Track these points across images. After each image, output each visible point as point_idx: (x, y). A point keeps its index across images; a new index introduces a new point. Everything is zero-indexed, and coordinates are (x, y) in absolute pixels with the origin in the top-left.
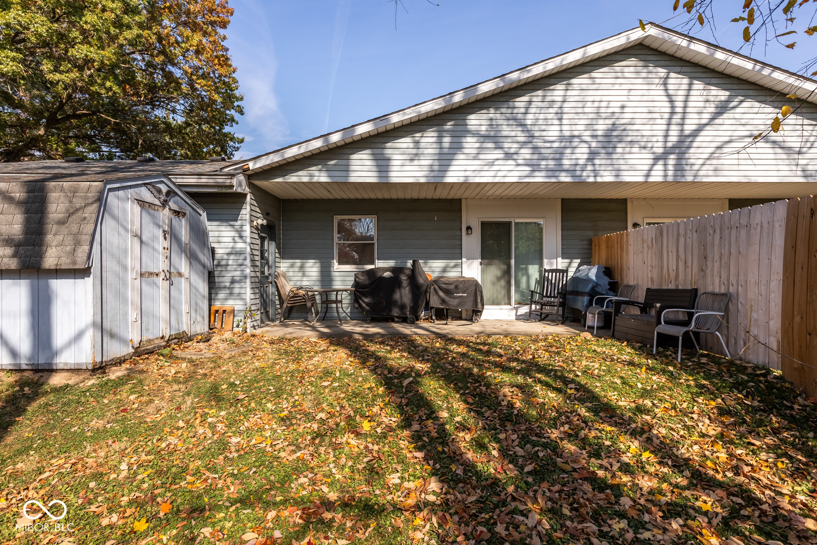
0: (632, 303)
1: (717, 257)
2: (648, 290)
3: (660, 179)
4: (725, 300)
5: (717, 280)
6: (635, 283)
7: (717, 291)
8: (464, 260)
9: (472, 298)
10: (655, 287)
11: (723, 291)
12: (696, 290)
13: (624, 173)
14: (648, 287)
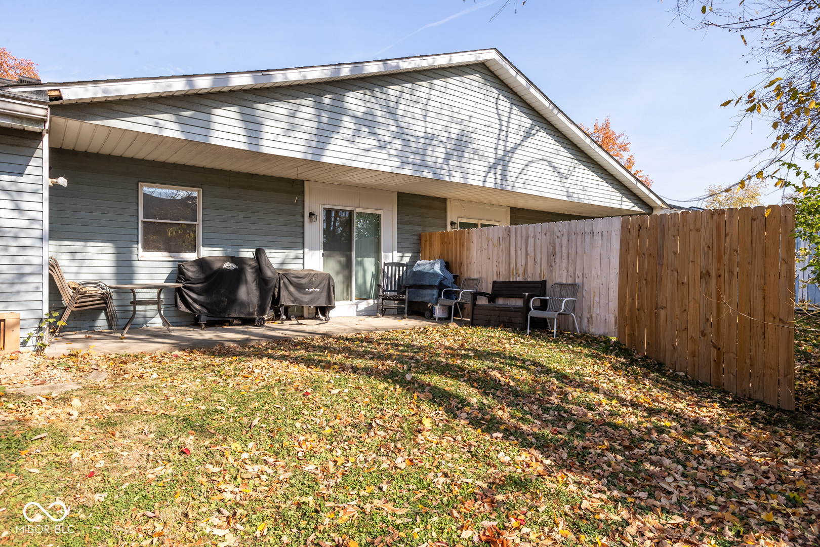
0: (483, 294)
1: (565, 256)
2: (494, 282)
3: (492, 186)
4: (573, 288)
5: (565, 274)
6: (478, 276)
7: (564, 282)
8: (306, 250)
9: (325, 294)
10: (501, 279)
11: (570, 282)
12: (545, 281)
13: (469, 176)
14: (495, 280)
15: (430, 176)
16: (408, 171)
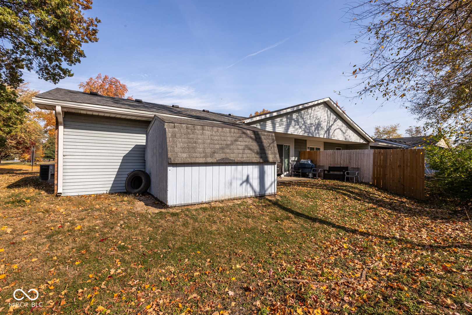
0: (326, 170)
1: (355, 160)
2: (329, 167)
3: (326, 137)
4: (358, 169)
5: (355, 165)
6: (323, 165)
7: (354, 167)
9: (280, 170)
10: (332, 166)
11: (356, 167)
12: (348, 167)
13: (320, 135)
14: (329, 166)
15: (311, 136)
16: (306, 135)
